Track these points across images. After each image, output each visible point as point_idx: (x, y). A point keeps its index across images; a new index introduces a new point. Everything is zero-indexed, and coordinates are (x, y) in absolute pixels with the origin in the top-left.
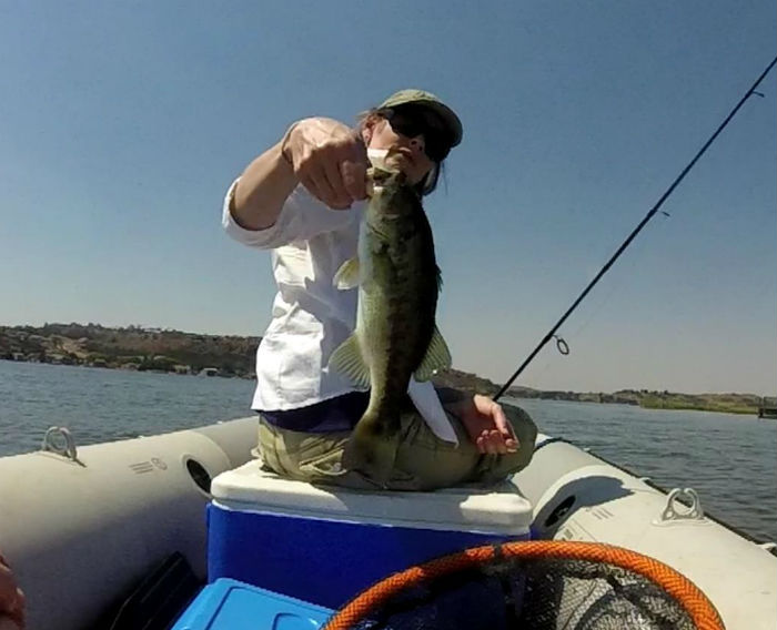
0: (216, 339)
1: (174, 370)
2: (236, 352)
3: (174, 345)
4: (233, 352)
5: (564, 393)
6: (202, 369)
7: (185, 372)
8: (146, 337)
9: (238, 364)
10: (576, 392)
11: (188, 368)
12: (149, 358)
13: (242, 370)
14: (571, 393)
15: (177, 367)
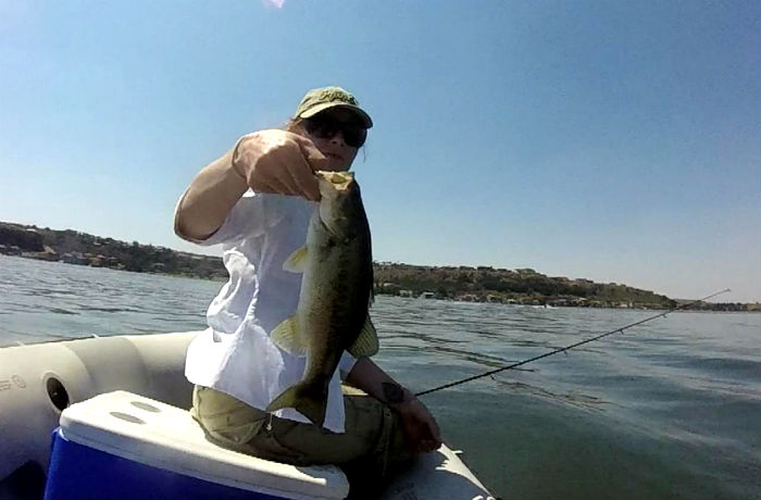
0: (433, 270)
1: (399, 295)
2: (450, 279)
3: (400, 275)
4: (447, 279)
5: (732, 304)
6: (421, 293)
7: (408, 296)
8: (380, 269)
9: (451, 289)
10: (743, 303)
11: (411, 292)
12: (380, 284)
13: (454, 294)
14: (739, 304)
15: (402, 292)
